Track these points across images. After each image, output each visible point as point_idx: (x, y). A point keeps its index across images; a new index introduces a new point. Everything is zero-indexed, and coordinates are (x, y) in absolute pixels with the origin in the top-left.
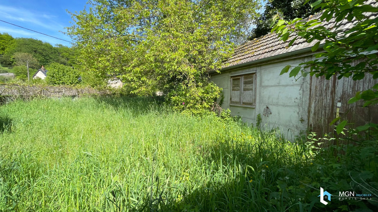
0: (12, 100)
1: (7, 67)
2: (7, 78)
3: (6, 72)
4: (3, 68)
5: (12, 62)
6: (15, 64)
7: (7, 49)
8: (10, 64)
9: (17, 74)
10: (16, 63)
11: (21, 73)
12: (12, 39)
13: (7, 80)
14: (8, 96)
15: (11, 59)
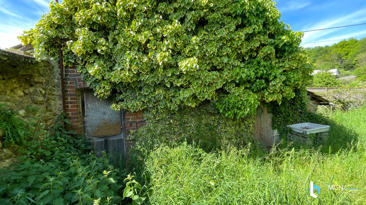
0: (355, 106)
1: (349, 70)
2: (348, 80)
3: (348, 75)
4: (345, 72)
5: (354, 65)
6: (357, 66)
7: (351, 53)
8: (352, 67)
9: (359, 76)
10: (358, 64)
11: (362, 74)
12: (356, 41)
13: (347, 82)
14: (351, 102)
15: (354, 62)
